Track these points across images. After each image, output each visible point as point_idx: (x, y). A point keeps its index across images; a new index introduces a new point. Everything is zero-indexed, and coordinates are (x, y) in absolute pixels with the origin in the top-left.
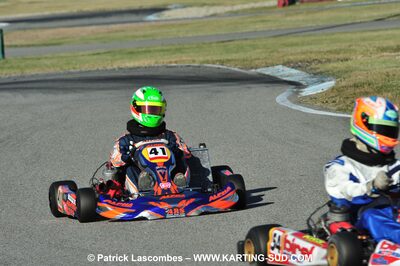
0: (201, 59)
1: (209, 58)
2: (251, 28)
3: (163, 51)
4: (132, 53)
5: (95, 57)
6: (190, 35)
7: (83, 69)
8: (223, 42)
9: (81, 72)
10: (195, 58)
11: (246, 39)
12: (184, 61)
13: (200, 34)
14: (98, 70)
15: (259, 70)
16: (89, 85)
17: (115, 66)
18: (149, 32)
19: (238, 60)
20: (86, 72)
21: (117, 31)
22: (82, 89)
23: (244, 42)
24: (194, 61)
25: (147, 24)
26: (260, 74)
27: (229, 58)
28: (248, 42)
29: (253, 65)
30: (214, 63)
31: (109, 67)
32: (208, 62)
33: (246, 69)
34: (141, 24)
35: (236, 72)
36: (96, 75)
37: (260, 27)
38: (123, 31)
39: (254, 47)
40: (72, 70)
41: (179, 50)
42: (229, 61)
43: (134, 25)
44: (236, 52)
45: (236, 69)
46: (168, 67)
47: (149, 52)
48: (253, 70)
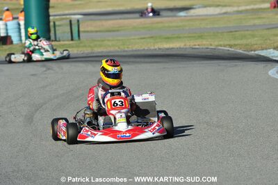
0: (216, 43)
1: (222, 43)
2: (251, 23)
3: (189, 37)
4: (168, 38)
5: (143, 40)
6: (209, 27)
7: (134, 49)
8: (231, 32)
9: (133, 51)
10: (212, 43)
11: (248, 30)
12: (204, 45)
13: (216, 26)
14: (144, 50)
15: (256, 52)
16: (138, 60)
17: (156, 47)
18: (180, 24)
19: (242, 45)
20: (136, 51)
21: (158, 23)
22: (133, 62)
23: (246, 32)
24: (211, 45)
25: (179, 18)
26: (257, 55)
27: (236, 43)
28: (249, 32)
29: (253, 48)
30: (224, 46)
31: (152, 48)
32: (221, 46)
33: (247, 51)
34: (175, 18)
35: (241, 54)
36: (143, 53)
37: (257, 22)
38: (162, 22)
39: (253, 36)
40: (126, 49)
41: (201, 37)
42: (235, 45)
43: (170, 19)
44: (242, 39)
45: (241, 51)
46: (193, 48)
47: (180, 38)
48: (253, 52)
